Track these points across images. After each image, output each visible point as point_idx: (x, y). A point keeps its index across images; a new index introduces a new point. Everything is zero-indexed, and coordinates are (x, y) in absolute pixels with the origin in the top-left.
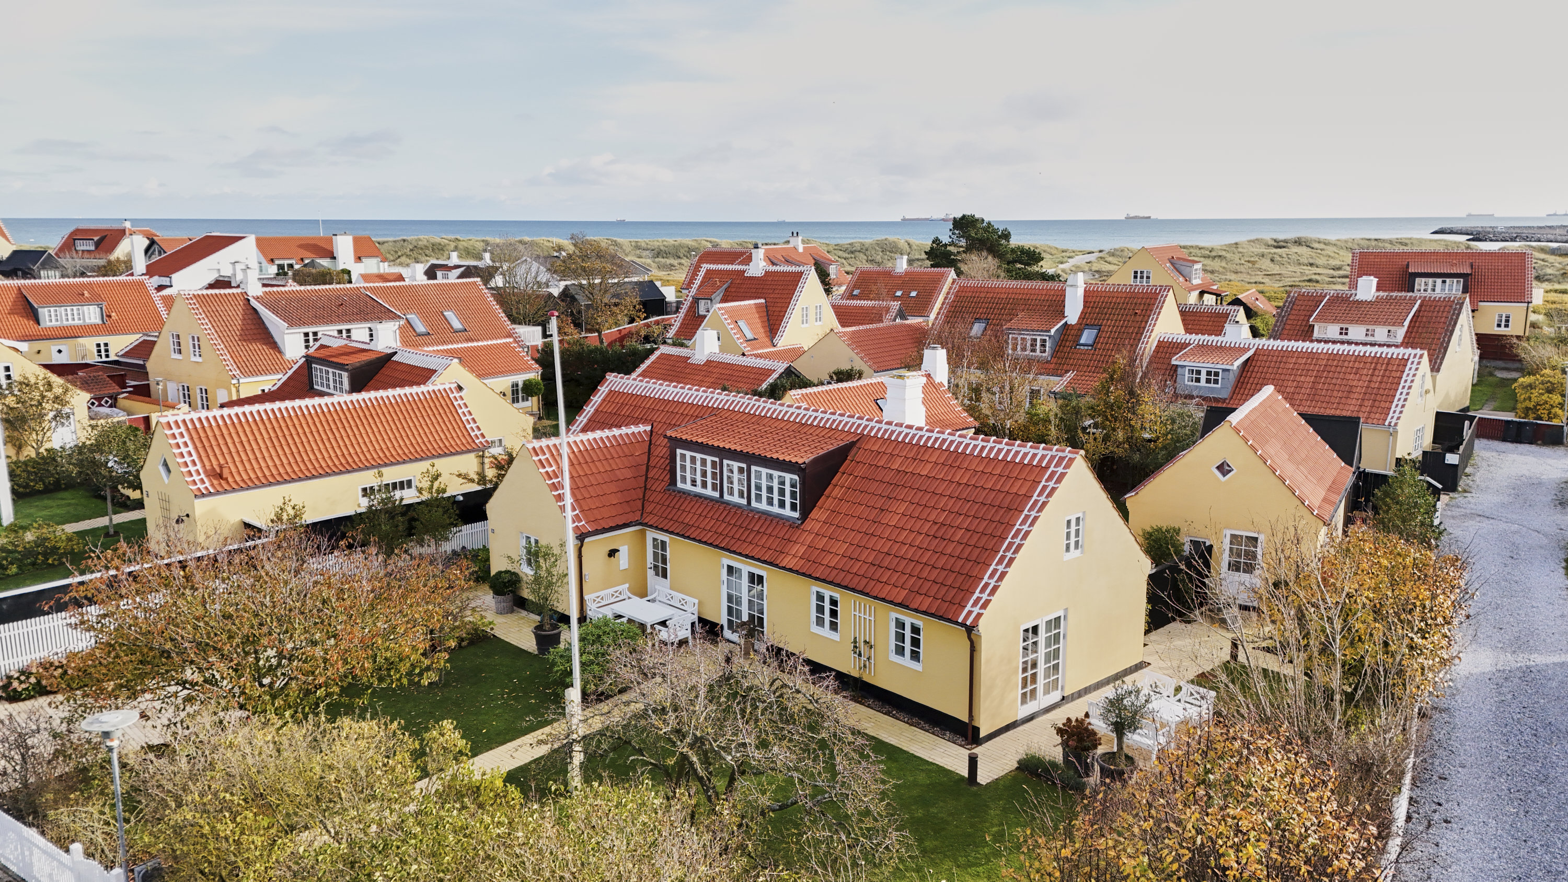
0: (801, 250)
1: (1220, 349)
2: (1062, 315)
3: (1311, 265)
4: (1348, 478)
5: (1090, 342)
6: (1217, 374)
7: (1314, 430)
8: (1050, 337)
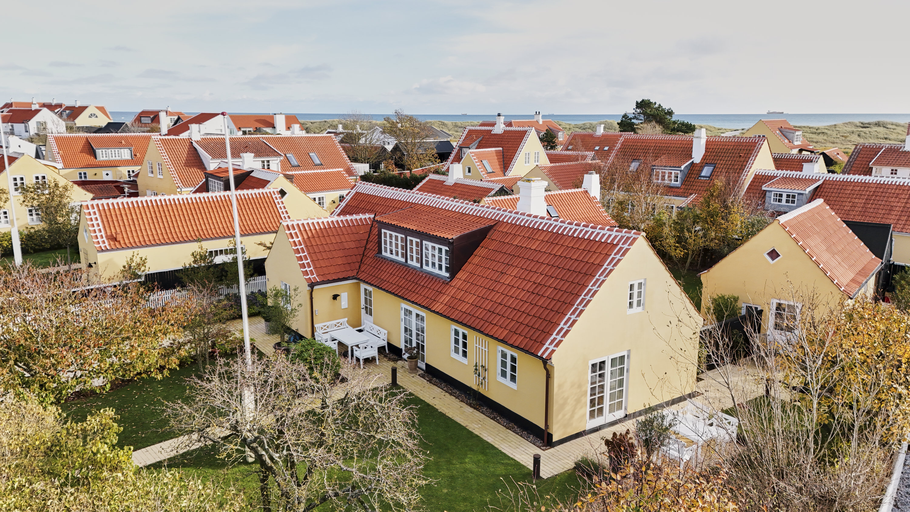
0: (541, 123)
1: (798, 180)
2: (690, 157)
3: (886, 139)
4: (878, 265)
5: (708, 175)
6: (794, 197)
7: (853, 231)
8: (681, 171)
